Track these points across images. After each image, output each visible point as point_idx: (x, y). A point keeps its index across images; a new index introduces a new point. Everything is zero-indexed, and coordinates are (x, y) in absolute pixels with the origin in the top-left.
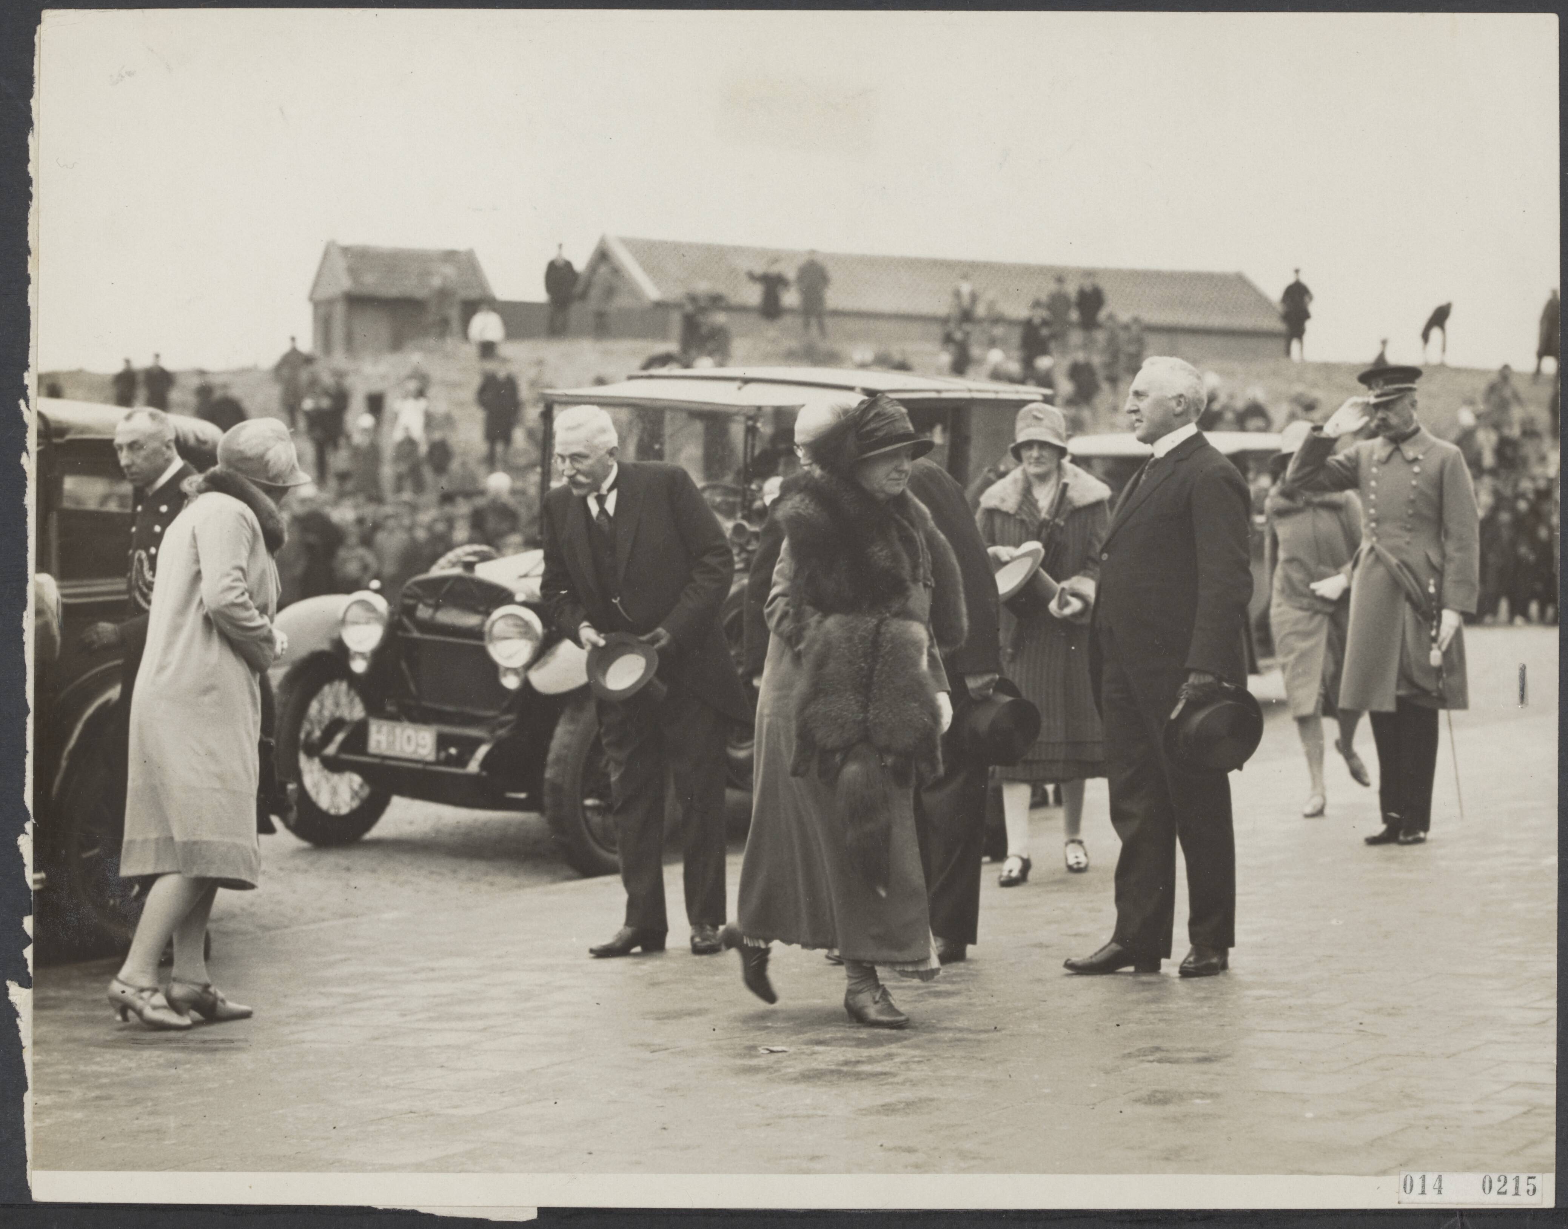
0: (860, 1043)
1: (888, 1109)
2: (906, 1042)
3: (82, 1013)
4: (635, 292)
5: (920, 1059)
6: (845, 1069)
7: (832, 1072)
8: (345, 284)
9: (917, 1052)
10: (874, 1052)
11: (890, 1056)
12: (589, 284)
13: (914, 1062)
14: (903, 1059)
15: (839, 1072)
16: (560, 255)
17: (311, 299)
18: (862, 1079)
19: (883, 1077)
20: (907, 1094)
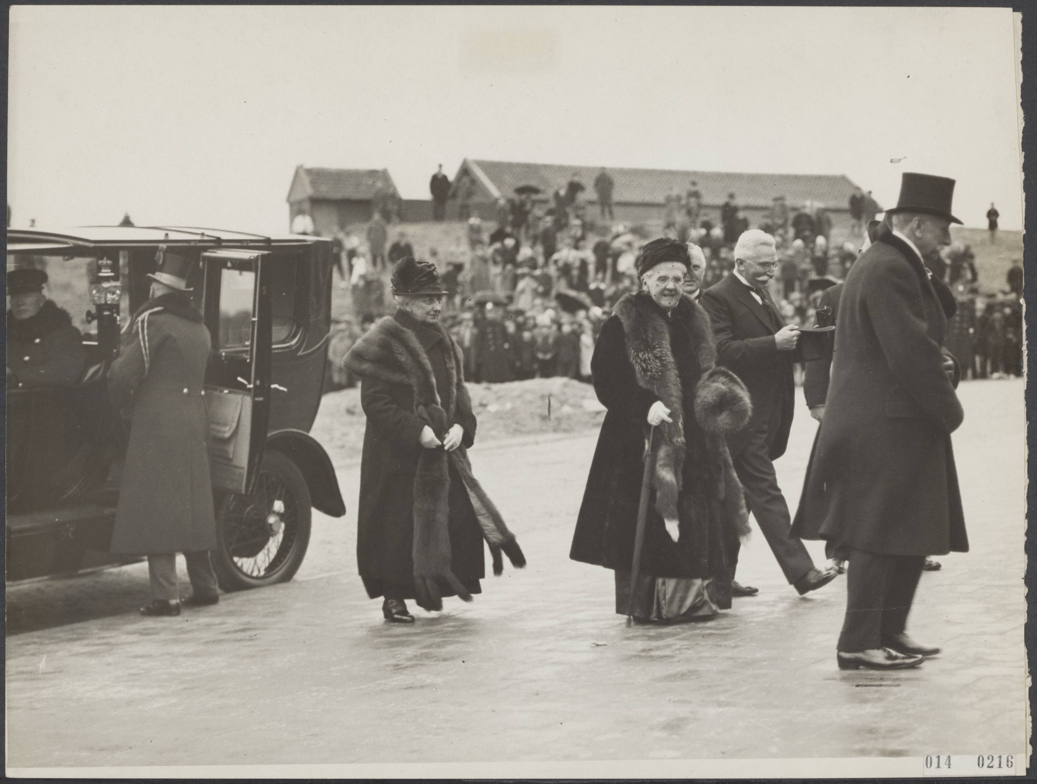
0: (650, 638)
1: (673, 677)
2: (678, 637)
3: (171, 637)
4: (485, 192)
5: (688, 647)
6: (643, 654)
7: (635, 656)
8: (309, 191)
9: (686, 642)
10: (661, 643)
11: (668, 646)
12: (457, 188)
13: (685, 649)
14: (677, 647)
15: (640, 657)
16: (440, 172)
17: (288, 200)
18: (654, 660)
19: (666, 658)
20: (683, 668)
